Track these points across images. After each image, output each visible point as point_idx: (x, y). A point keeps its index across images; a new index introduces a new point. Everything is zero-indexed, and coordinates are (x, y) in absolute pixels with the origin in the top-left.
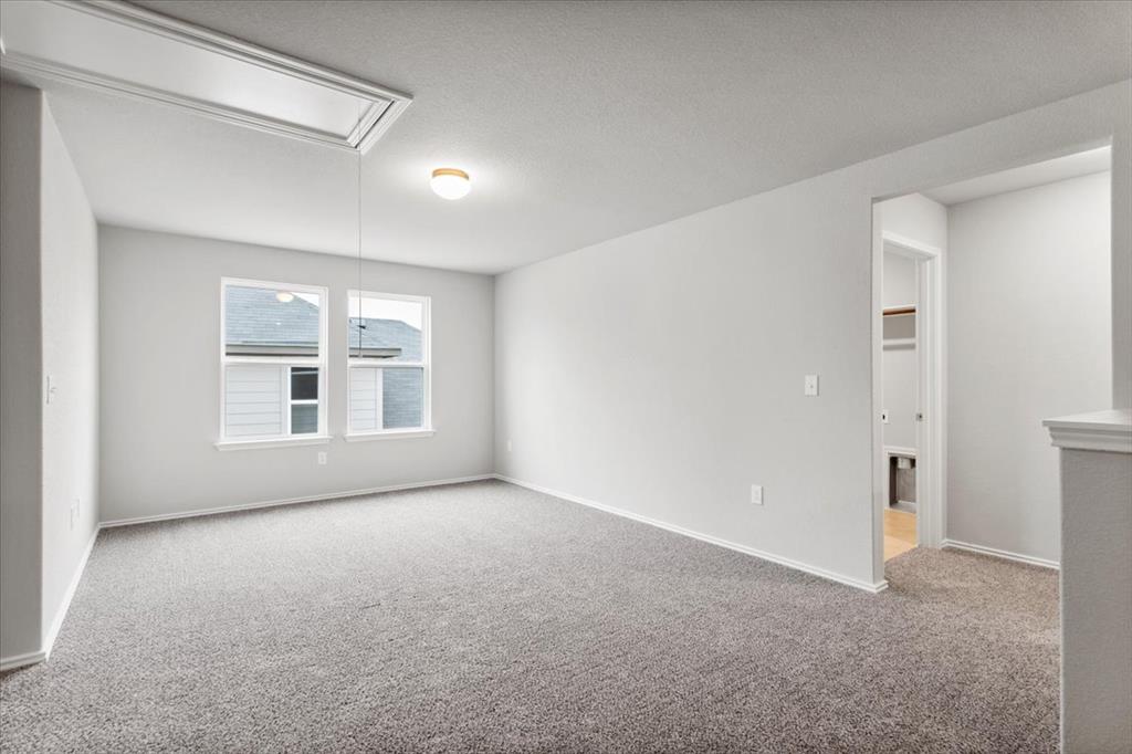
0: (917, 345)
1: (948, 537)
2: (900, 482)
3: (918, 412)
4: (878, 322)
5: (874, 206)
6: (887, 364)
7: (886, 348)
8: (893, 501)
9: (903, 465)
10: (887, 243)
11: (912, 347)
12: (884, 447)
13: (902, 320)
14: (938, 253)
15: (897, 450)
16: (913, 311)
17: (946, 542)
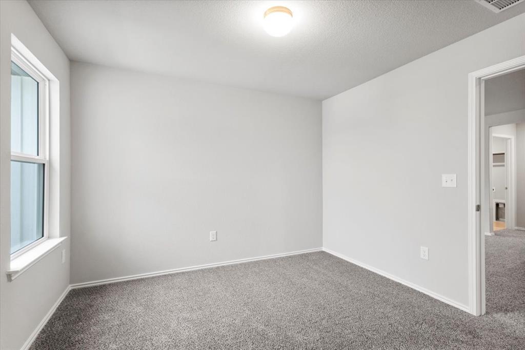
0: (505, 165)
1: (517, 226)
2: (500, 212)
3: (506, 186)
4: (491, 157)
5: (490, 129)
6: (495, 171)
7: (494, 166)
8: (497, 219)
9: (501, 206)
10: (494, 137)
11: (503, 166)
12: (493, 200)
13: (500, 157)
14: (513, 138)
15: (499, 201)
16: (504, 154)
17: (516, 228)
